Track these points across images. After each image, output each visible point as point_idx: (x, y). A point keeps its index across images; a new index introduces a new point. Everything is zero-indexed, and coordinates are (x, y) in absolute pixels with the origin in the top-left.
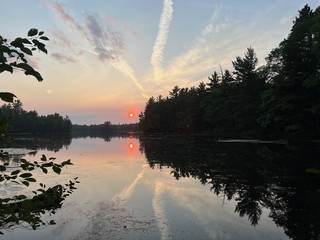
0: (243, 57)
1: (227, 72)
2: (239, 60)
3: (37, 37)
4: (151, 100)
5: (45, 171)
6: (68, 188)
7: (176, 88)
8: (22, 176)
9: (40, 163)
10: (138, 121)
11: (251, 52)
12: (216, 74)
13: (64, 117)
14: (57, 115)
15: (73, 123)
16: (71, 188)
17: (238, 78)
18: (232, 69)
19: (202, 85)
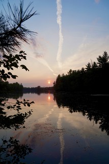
0: (102, 56)
1: (95, 63)
2: (100, 57)
3: (22, 54)
4: (59, 76)
5: (25, 105)
6: (28, 114)
7: (71, 70)
8: (17, 107)
9: (23, 102)
10: (53, 86)
11: (106, 53)
12: (89, 64)
13: (20, 84)
14: (17, 83)
15: (24, 87)
16: (30, 114)
17: (100, 65)
18: (97, 62)
19: (83, 69)
